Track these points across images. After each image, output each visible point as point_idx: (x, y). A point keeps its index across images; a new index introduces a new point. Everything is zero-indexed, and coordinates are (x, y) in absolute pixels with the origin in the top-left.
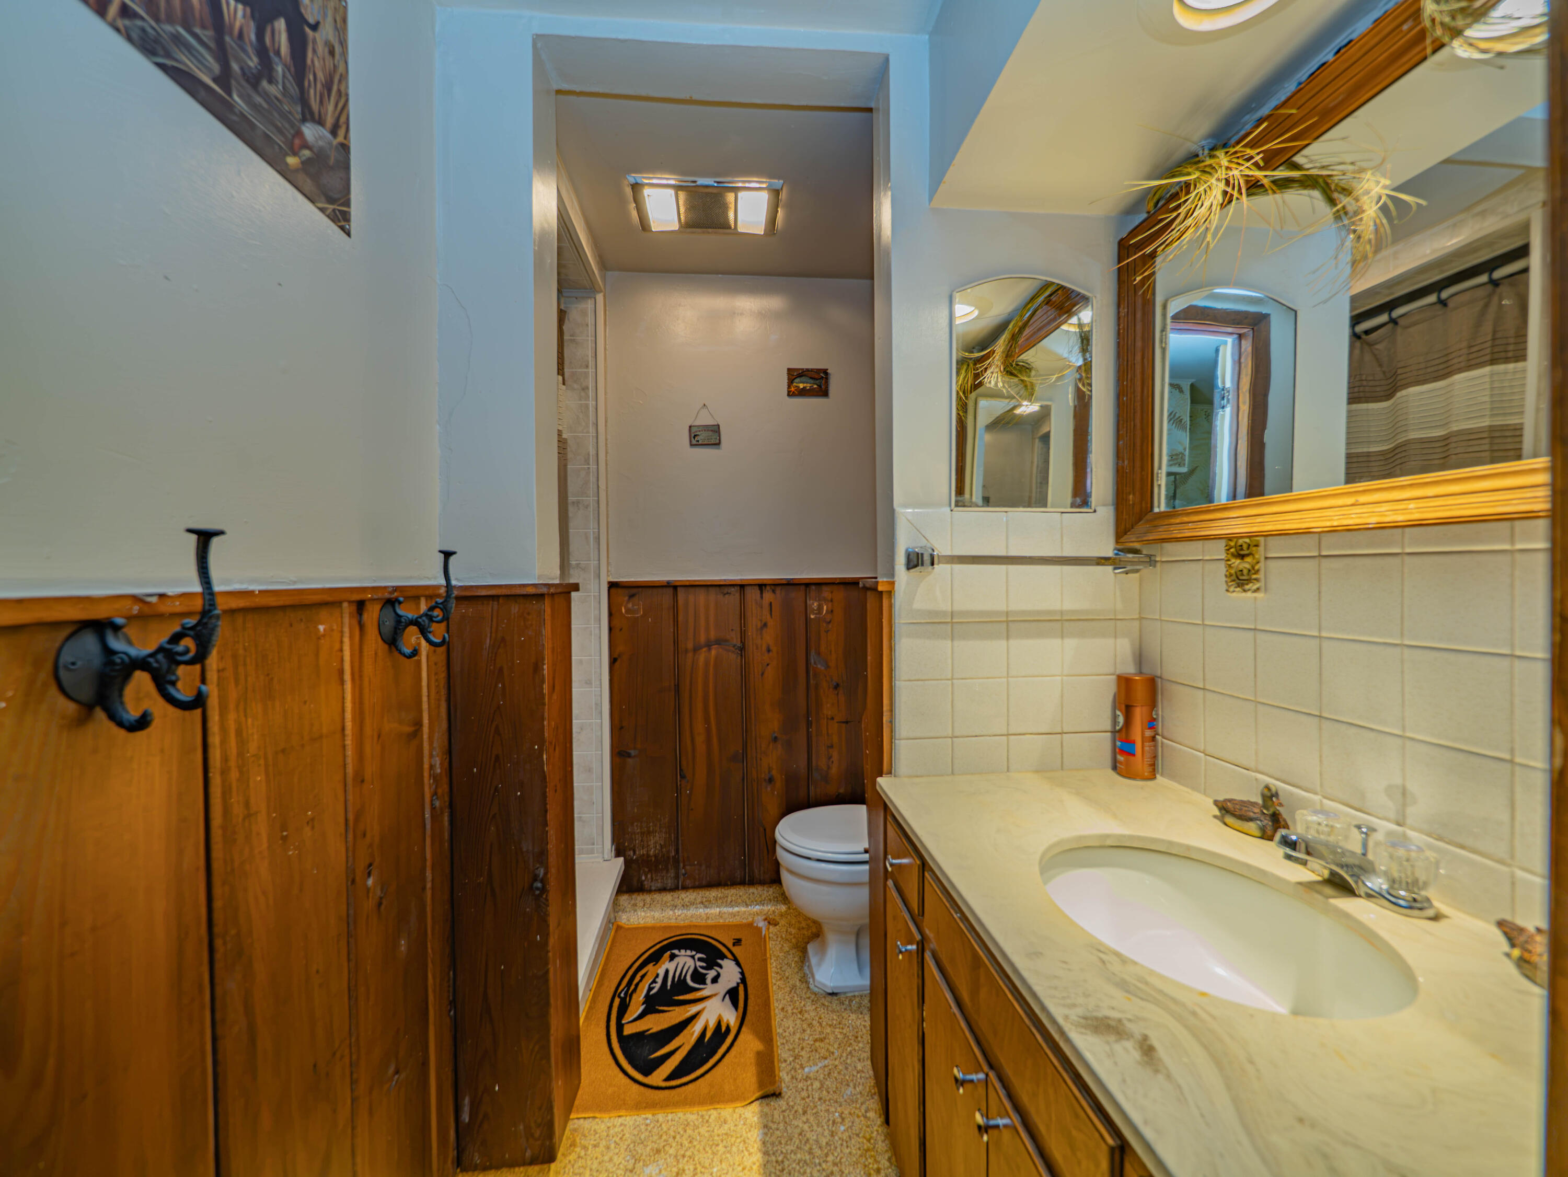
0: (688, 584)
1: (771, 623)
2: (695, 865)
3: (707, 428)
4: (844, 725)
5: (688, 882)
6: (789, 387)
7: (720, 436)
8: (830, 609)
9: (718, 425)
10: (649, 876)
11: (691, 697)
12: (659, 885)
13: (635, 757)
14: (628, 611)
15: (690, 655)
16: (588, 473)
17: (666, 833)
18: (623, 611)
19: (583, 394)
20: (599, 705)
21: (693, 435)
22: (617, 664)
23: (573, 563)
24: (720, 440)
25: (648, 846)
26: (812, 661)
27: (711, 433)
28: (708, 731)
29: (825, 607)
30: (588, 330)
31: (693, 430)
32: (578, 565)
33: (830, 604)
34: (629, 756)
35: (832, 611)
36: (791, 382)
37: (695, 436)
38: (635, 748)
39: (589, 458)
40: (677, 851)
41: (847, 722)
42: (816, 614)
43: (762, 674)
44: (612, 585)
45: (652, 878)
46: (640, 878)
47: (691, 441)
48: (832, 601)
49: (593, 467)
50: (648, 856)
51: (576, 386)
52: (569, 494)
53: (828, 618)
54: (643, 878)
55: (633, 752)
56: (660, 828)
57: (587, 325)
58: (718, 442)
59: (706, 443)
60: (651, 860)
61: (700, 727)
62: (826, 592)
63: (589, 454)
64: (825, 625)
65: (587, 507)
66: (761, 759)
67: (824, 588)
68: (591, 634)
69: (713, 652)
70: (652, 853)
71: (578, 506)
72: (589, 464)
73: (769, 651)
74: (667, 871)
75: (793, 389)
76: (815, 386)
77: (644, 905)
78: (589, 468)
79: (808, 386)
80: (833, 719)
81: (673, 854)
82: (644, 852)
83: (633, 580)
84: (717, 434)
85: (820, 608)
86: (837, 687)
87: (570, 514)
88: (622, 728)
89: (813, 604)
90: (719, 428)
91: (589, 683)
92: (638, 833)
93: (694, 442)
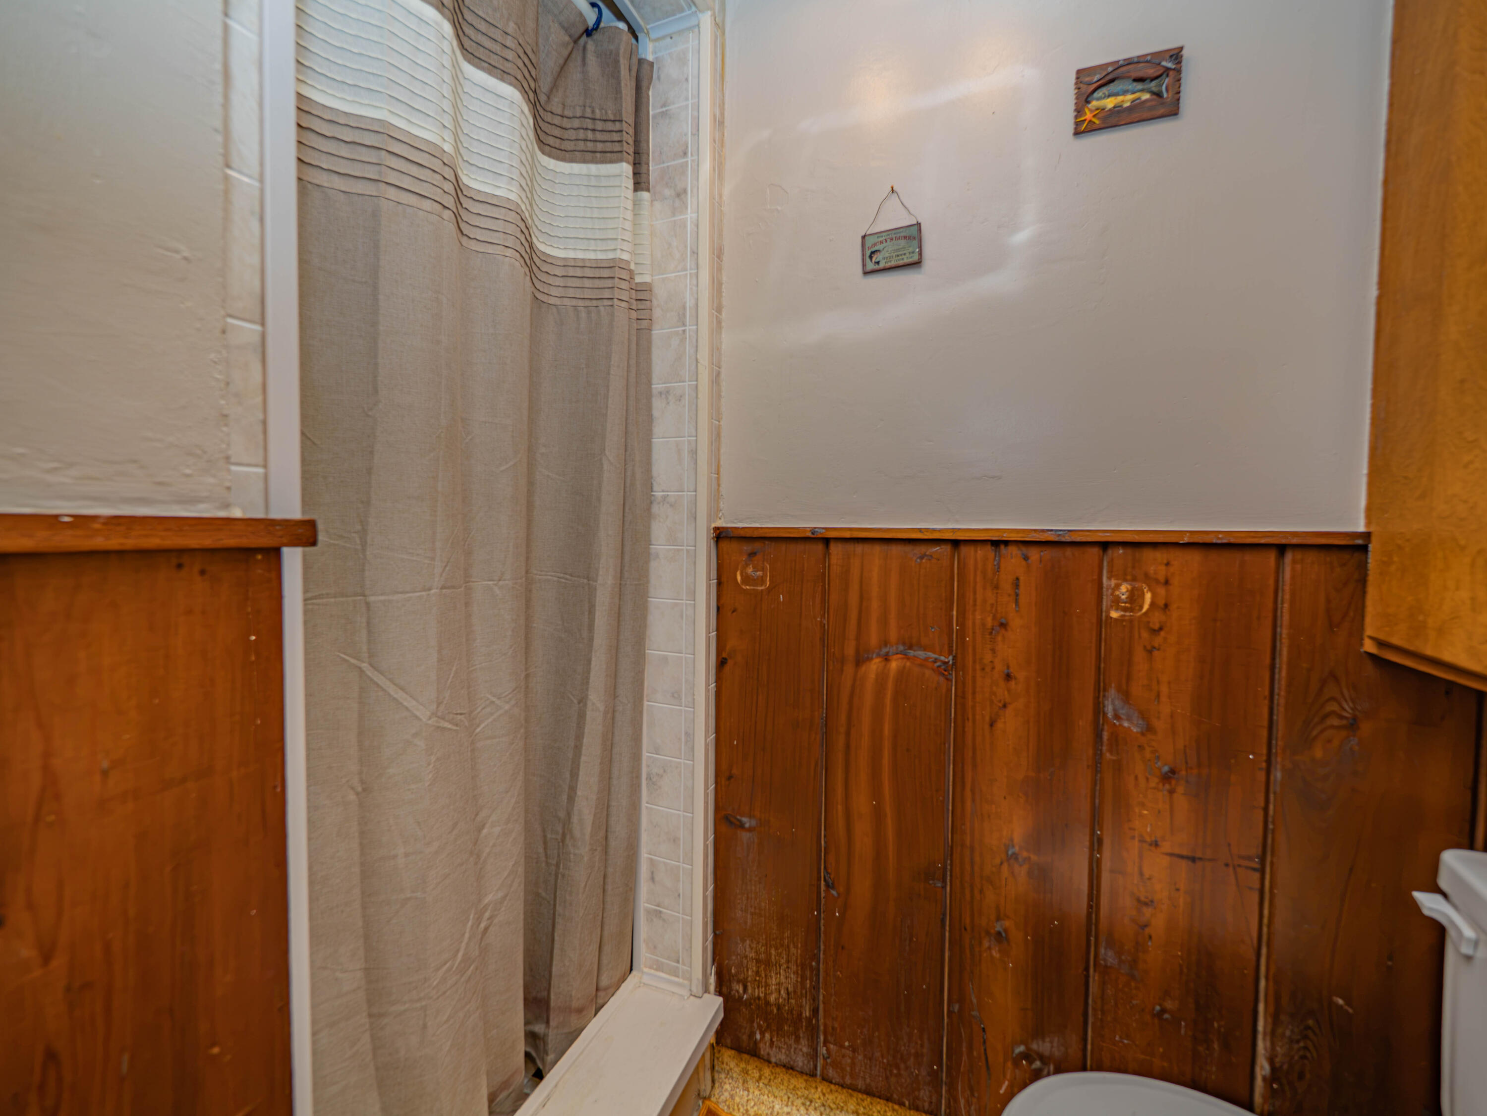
0: (847, 535)
1: (1016, 622)
2: (844, 1047)
3: (895, 234)
4: (1184, 864)
5: (831, 1072)
6: (1079, 111)
7: (920, 247)
8: (1161, 602)
9: (919, 224)
10: (767, 1036)
11: (848, 747)
12: (782, 1057)
13: (750, 830)
14: (747, 579)
15: (849, 669)
16: (683, 341)
17: (796, 973)
18: (739, 578)
19: (677, 203)
20: (690, 736)
21: (868, 253)
22: (727, 668)
23: (659, 495)
24: (920, 254)
25: (767, 985)
26: (1110, 710)
27: (903, 243)
28: (878, 814)
29: (1148, 596)
30: (687, 90)
31: (870, 241)
32: (665, 498)
33: (1162, 591)
34: (741, 826)
35: (1166, 606)
36: (1084, 98)
37: (873, 253)
38: (750, 816)
39: (684, 315)
40: (815, 1011)
41: (1193, 859)
42: (1125, 609)
43: (992, 725)
44: (721, 536)
45: (772, 1042)
46: (752, 1034)
47: (864, 265)
48: (1167, 583)
49: (690, 328)
50: (767, 1003)
51: (667, 192)
52: (655, 379)
53: (1157, 619)
54: (758, 1036)
55: (747, 822)
56: (788, 962)
57: (687, 80)
58: (916, 258)
59: (893, 263)
60: (772, 1011)
61: (862, 803)
62: (1153, 562)
63: (684, 308)
64: (1145, 635)
65: (680, 398)
66: (981, 891)
67: (1149, 555)
68: (682, 617)
69: (894, 665)
70: (772, 998)
71: (667, 398)
72: (684, 325)
73: (1008, 677)
74: (797, 1040)
75: (1088, 116)
76: (1146, 96)
77: (760, 1078)
78: (684, 331)
79: (1127, 100)
80: (1156, 844)
81: (807, 1013)
82: (760, 992)
83: (757, 525)
84: (915, 243)
85: (1135, 598)
86: (1169, 777)
87: (656, 413)
88: (730, 778)
89: (1118, 586)
90: (920, 230)
91: (676, 696)
92: (752, 959)
93: (870, 266)
